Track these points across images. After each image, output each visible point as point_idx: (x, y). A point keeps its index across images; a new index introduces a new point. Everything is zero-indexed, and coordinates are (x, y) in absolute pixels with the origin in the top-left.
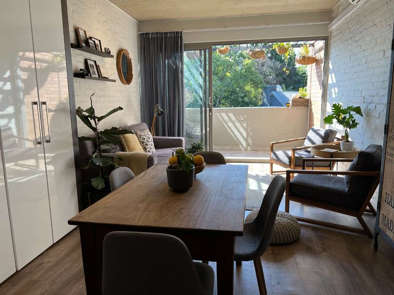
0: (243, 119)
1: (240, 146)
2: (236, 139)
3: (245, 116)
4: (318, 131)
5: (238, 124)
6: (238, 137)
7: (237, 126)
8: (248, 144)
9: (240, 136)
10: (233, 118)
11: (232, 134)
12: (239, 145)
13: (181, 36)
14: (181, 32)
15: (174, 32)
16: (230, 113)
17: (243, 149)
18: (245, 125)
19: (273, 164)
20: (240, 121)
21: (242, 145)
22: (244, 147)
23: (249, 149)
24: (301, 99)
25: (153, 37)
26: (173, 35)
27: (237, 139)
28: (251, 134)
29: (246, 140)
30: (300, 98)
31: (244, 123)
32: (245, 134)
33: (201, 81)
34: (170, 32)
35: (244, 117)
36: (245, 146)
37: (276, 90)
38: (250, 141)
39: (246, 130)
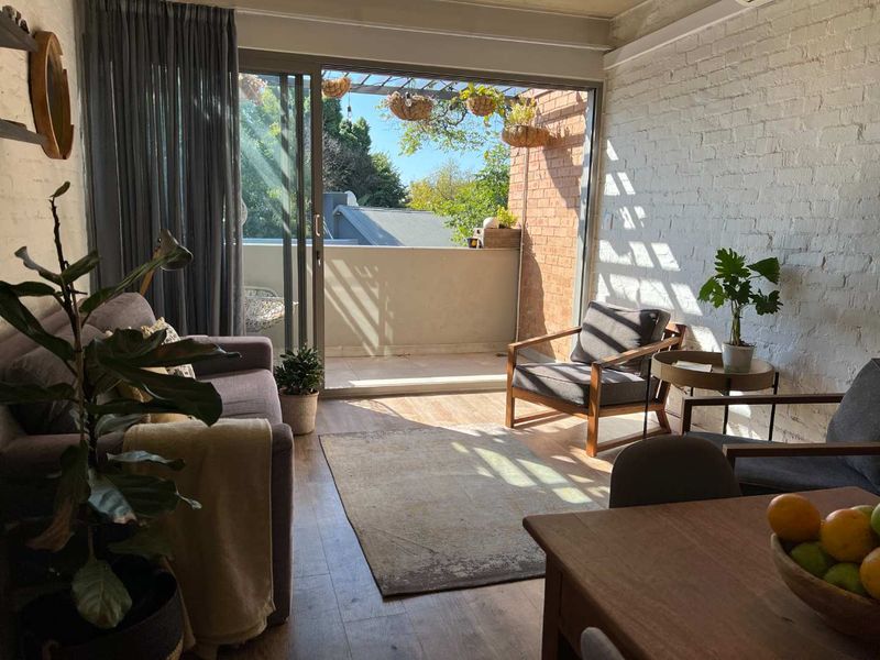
0: (370, 275)
1: (367, 348)
2: (353, 328)
3: (376, 269)
4: (619, 313)
5: (358, 290)
6: (359, 323)
7: (358, 295)
8: (383, 341)
9: (364, 320)
10: (346, 273)
11: (343, 315)
12: (360, 345)
13: (231, 25)
14: (231, 12)
15: (208, 8)
16: (337, 258)
17: (371, 353)
18: (375, 291)
19: (516, 400)
20: (363, 282)
21: (370, 344)
22: (373, 349)
23: (387, 352)
24: (504, 230)
25: (133, 9)
26: (203, 16)
27: (357, 327)
28: (391, 314)
29: (379, 330)
30: (501, 226)
31: (374, 286)
32: (375, 314)
33: (286, 165)
34: (191, 6)
35: (372, 271)
36: (376, 343)
37: (346, 204)
38: (389, 333)
39: (378, 303)
